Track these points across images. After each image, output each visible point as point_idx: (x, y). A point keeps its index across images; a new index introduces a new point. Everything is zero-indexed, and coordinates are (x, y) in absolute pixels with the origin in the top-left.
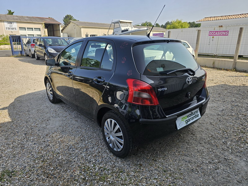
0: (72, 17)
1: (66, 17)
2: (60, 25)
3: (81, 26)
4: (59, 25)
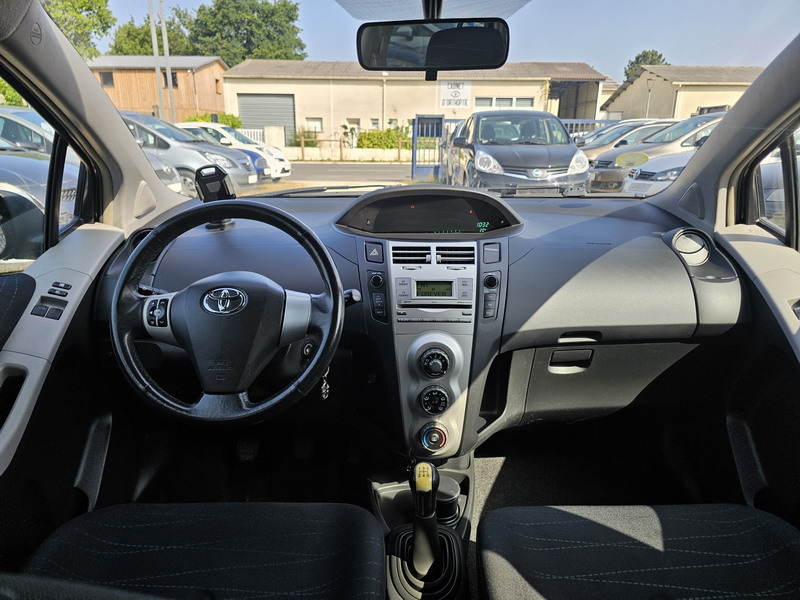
0: (661, 55)
1: (637, 59)
2: (601, 85)
3: (681, 83)
4: (598, 84)
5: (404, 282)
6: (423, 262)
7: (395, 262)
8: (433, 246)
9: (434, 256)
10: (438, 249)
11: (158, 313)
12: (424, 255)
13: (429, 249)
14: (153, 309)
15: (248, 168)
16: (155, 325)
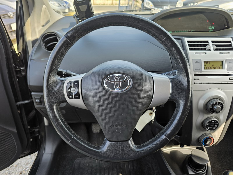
5: (198, 62)
6: (205, 49)
7: (191, 49)
8: (210, 40)
9: (211, 46)
10: (213, 42)
11: (74, 91)
12: (205, 45)
13: (207, 42)
14: (70, 88)
15: (65, 7)
16: (72, 98)
